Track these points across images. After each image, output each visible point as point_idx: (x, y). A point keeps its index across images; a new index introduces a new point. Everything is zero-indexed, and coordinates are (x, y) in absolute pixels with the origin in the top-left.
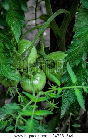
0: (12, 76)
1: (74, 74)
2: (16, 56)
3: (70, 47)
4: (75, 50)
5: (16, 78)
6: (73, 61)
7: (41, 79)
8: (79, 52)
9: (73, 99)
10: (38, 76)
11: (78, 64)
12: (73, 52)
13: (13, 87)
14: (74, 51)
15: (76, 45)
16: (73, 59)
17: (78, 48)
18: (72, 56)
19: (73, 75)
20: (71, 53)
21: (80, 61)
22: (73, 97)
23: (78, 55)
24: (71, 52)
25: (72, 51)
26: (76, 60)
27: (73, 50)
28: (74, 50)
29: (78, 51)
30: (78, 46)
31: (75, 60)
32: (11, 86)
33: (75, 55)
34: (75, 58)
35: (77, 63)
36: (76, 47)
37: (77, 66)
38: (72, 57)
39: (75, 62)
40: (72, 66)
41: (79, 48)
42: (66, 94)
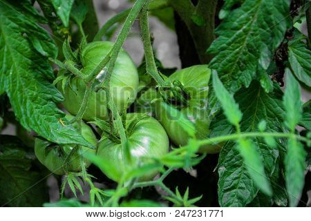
0: (62, 135)
1: (234, 101)
2: (78, 85)
3: (218, 32)
4: (235, 39)
5: (72, 139)
6: (233, 74)
7: (152, 140)
8: (248, 45)
9: (249, 193)
10: (144, 135)
11: (249, 83)
12: (229, 44)
13: (78, 172)
14: (233, 41)
15: (236, 24)
16: (232, 66)
17: (241, 31)
18: (228, 58)
19: (232, 102)
20: (223, 49)
21: (254, 73)
22: (250, 185)
23: (245, 54)
24: (224, 45)
25: (227, 42)
26: (242, 71)
27: (230, 40)
28: (232, 38)
29: (243, 40)
30: (242, 25)
31: (240, 72)
32: (71, 170)
33: (238, 53)
34: (239, 63)
35: (247, 78)
36: (237, 29)
37: (247, 87)
38: (230, 61)
39: (239, 76)
40: (235, 88)
41: (246, 32)
42: (228, 179)
